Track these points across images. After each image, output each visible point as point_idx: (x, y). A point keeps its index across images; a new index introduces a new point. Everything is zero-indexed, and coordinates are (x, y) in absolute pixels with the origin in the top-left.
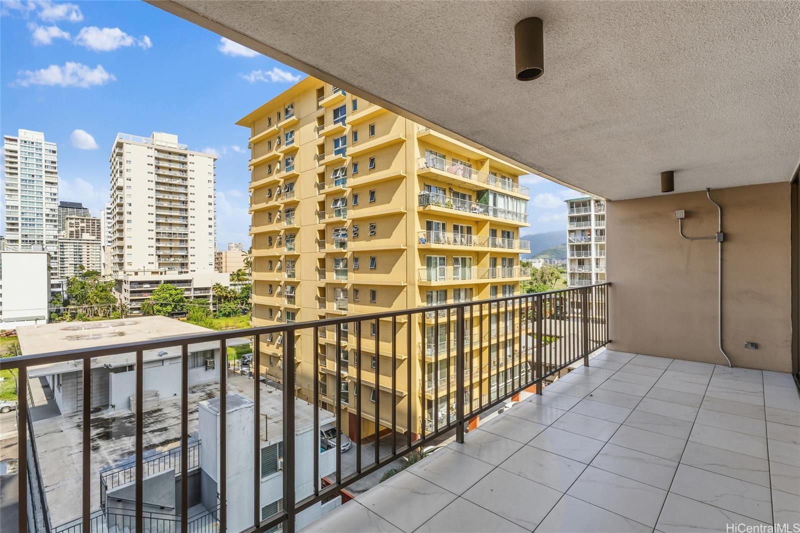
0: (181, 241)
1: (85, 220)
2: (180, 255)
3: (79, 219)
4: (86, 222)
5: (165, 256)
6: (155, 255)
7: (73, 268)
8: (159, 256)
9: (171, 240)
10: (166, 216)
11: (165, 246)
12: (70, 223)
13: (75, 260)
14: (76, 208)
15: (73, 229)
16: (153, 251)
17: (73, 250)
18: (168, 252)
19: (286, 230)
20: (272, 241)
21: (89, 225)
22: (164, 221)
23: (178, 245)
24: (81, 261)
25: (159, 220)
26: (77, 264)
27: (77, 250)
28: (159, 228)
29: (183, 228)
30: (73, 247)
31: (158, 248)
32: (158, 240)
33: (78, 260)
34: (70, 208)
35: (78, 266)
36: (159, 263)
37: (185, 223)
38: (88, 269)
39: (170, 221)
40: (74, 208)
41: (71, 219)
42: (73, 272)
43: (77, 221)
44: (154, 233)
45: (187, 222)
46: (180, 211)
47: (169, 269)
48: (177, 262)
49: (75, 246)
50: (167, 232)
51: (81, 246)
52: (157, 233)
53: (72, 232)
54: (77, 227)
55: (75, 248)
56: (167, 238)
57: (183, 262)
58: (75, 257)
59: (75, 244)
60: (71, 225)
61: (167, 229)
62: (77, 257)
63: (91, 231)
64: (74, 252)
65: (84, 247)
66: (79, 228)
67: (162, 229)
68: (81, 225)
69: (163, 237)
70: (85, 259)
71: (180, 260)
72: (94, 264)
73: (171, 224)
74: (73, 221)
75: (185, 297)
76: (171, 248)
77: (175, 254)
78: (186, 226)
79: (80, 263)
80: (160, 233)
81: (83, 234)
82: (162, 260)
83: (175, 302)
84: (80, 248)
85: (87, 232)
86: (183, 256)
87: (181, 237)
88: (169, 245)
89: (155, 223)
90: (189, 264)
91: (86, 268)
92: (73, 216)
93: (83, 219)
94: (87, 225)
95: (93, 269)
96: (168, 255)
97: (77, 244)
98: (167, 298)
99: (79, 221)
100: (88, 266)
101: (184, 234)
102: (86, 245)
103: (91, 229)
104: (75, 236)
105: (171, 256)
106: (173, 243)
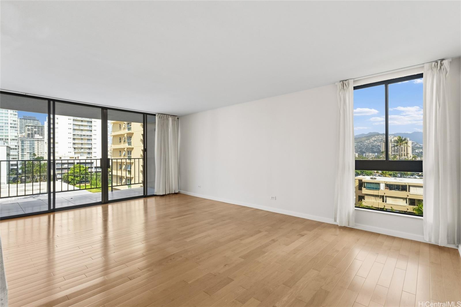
0: (88, 140)
1: (37, 127)
2: (87, 148)
3: (33, 126)
4: (38, 128)
5: (77, 148)
6: (72, 148)
7: (29, 155)
8: (75, 148)
9: (82, 139)
10: (79, 125)
11: (78, 142)
12: (28, 129)
13: (31, 150)
14: (33, 120)
15: (30, 132)
16: (71, 145)
17: (29, 145)
18: (80, 146)
19: (127, 134)
20: (121, 140)
21: (39, 130)
22: (78, 128)
23: (86, 142)
24: (34, 151)
25: (75, 127)
26: (31, 153)
27: (32, 145)
28: (75, 132)
29: (89, 132)
30: (29, 143)
31: (74, 144)
32: (74, 139)
33: (32, 150)
34: (28, 120)
35: (32, 154)
36: (75, 153)
37: (91, 129)
38: (38, 156)
39: (82, 128)
40: (31, 120)
41: (29, 126)
42: (29, 157)
43: (32, 127)
44: (72, 135)
45: (92, 129)
46: (88, 122)
47: (81, 155)
48: (86, 152)
49: (30, 142)
50: (80, 134)
51: (34, 142)
52: (74, 135)
53: (29, 134)
54: (32, 131)
55: (31, 143)
56: (79, 138)
57: (89, 152)
58: (30, 148)
59: (30, 141)
60: (28, 130)
61: (79, 133)
62: (32, 148)
63: (40, 133)
64: (30, 146)
65: (36, 143)
66: (34, 132)
67: (76, 132)
68: (34, 130)
69: (77, 137)
70: (36, 150)
71: (88, 151)
72: (41, 153)
73: (82, 130)
74: (30, 128)
75: (89, 172)
76: (82, 144)
77: (84, 147)
78: (91, 131)
79: (33, 152)
80: (75, 135)
81: (35, 135)
82: (76, 151)
83: (83, 175)
84: (33, 143)
85: (38, 134)
86: (89, 149)
87: (88, 137)
88: (81, 142)
89: (72, 129)
90: (93, 153)
91: (37, 155)
92: (30, 125)
93: (36, 126)
94: (38, 130)
95: (41, 156)
96: (80, 148)
97: (32, 141)
98: (78, 172)
99: (33, 127)
100: (38, 154)
101: (90, 136)
102: (37, 141)
103: (40, 132)
104: (31, 136)
105: (82, 148)
106: (83, 141)
